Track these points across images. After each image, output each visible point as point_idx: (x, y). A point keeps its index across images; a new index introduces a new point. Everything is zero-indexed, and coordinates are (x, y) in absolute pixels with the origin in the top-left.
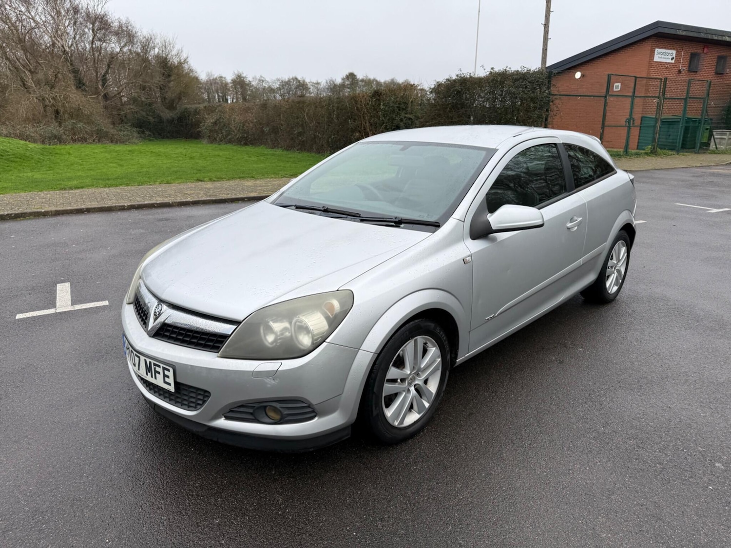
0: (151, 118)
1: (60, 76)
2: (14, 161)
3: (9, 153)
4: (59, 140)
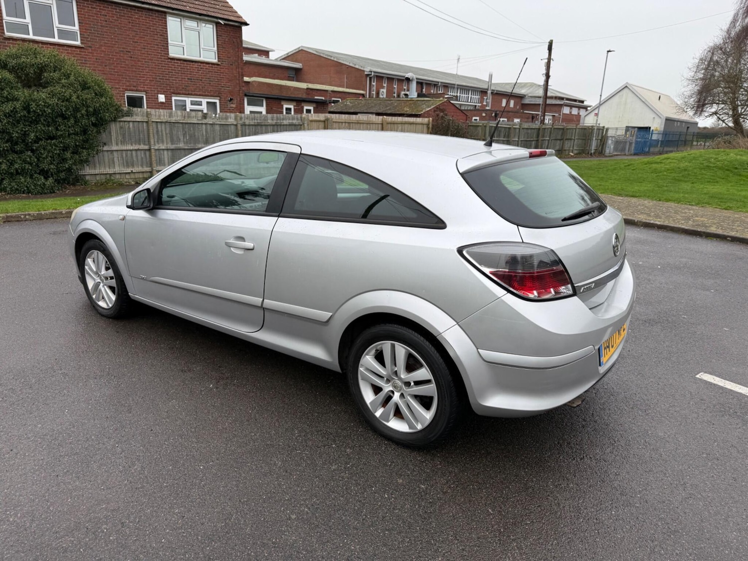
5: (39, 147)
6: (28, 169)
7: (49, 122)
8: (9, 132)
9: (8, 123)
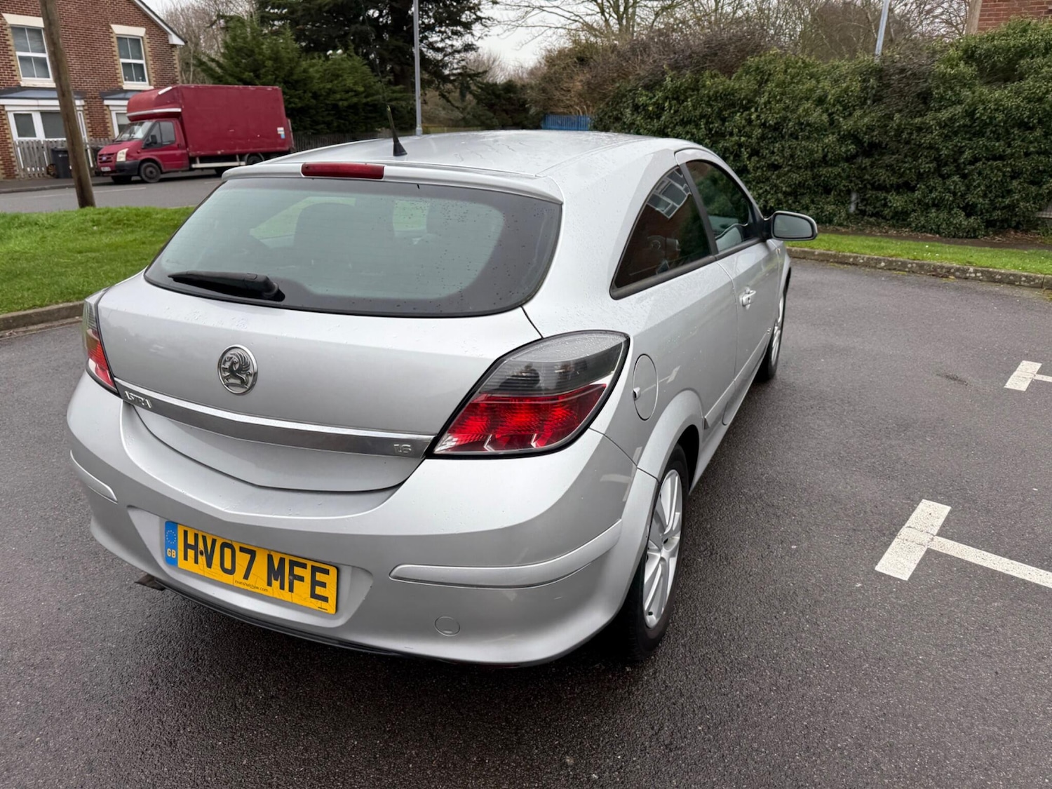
5: (973, 170)
6: (948, 200)
7: (999, 134)
8: (938, 148)
9: (940, 135)
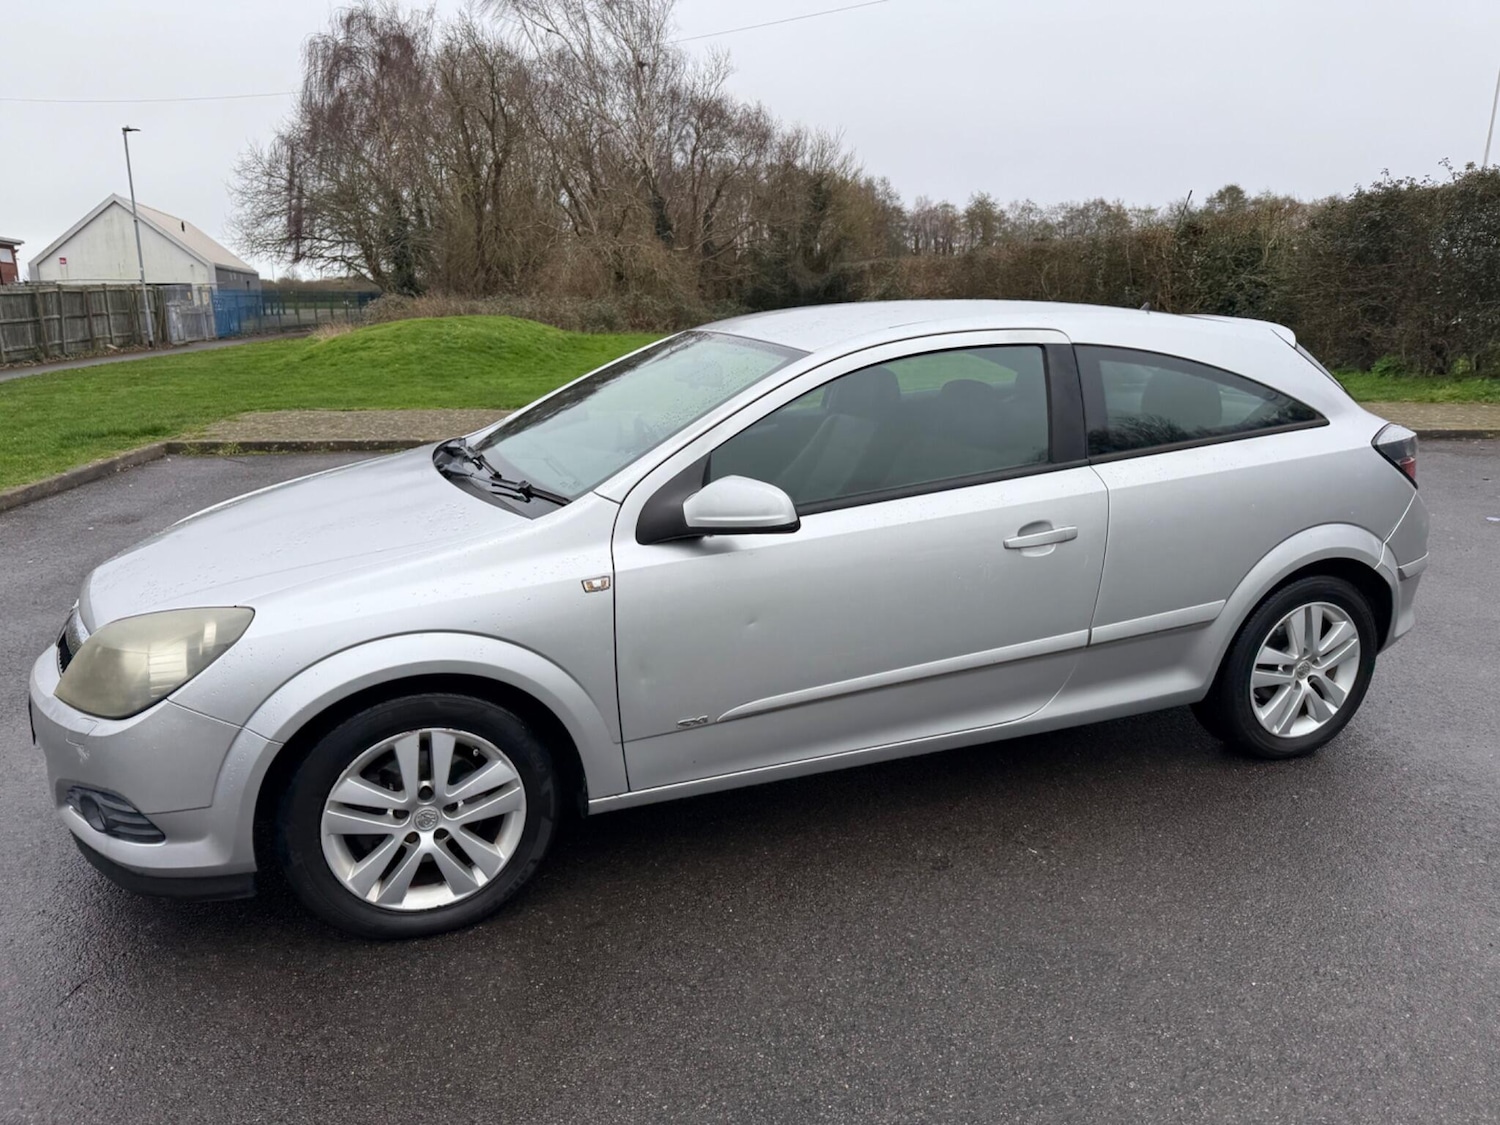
0: (777, 288)
1: (630, 213)
2: (504, 358)
3: (503, 345)
4: (609, 324)
